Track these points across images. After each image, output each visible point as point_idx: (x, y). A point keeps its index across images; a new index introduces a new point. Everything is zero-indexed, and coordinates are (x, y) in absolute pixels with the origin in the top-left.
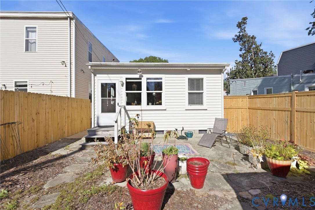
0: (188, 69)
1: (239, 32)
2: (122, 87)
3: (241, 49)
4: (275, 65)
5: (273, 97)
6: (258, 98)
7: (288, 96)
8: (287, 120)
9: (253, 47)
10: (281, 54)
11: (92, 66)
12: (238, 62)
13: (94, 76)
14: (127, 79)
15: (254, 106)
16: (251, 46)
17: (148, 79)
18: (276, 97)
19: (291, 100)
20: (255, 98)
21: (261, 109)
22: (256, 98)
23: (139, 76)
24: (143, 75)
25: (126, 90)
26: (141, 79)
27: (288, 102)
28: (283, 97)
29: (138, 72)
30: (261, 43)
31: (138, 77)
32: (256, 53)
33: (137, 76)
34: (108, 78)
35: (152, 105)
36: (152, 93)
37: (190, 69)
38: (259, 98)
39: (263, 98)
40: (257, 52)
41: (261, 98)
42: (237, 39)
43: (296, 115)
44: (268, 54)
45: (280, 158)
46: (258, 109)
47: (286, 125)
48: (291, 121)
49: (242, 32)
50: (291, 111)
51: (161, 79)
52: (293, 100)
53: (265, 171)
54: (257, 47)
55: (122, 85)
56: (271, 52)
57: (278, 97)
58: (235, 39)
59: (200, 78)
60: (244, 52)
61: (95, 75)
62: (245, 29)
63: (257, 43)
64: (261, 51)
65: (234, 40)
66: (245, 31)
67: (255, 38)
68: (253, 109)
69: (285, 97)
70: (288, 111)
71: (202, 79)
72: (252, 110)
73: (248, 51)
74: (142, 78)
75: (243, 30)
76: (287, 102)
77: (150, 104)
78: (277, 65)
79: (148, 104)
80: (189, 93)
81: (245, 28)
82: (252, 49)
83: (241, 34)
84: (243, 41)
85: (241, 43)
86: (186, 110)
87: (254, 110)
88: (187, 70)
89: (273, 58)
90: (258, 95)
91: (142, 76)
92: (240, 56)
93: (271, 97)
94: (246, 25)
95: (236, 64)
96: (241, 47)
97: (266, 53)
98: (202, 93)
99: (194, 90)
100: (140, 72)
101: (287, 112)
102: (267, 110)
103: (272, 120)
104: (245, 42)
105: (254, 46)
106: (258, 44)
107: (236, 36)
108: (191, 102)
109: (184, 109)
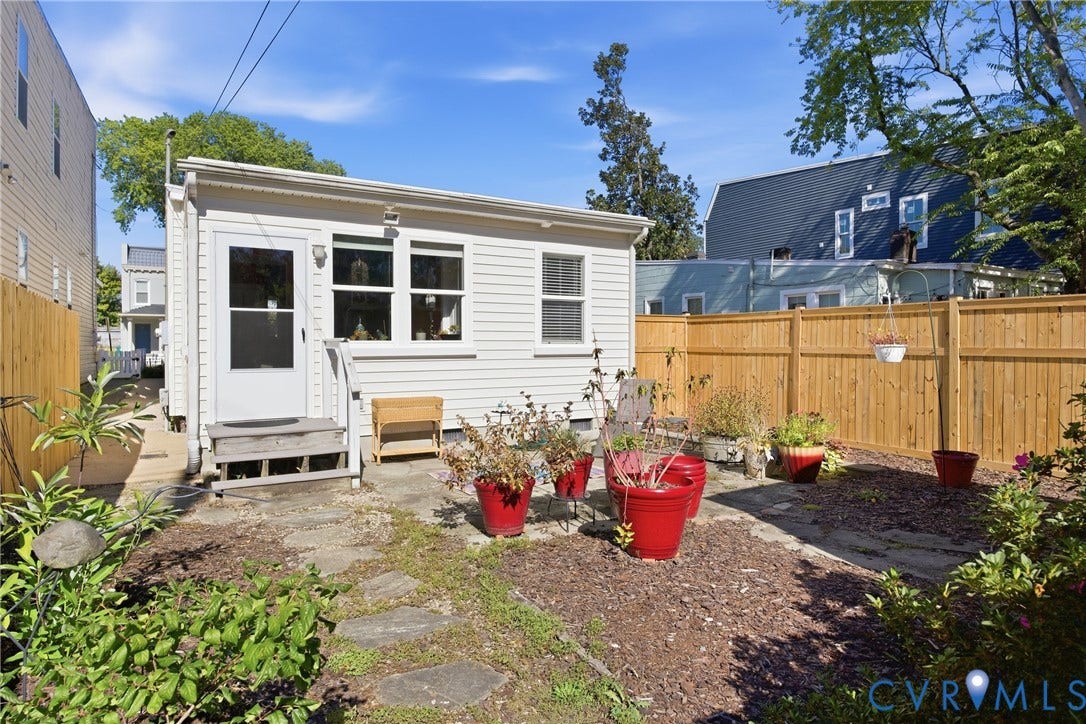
0: (546, 224)
1: (602, 93)
2: (318, 270)
3: (605, 151)
4: (698, 223)
5: (752, 321)
6: (714, 323)
7: (785, 319)
8: (781, 378)
9: (641, 151)
10: (717, 190)
11: (200, 174)
12: (595, 196)
13: (199, 215)
14: (337, 237)
15: (703, 346)
16: (636, 149)
17: (414, 244)
18: (757, 321)
19: (791, 328)
20: (706, 323)
21: (722, 354)
22: (710, 323)
23: (383, 231)
24: (399, 229)
25: (336, 281)
26: (389, 242)
27: (785, 332)
28: (773, 320)
29: (388, 217)
30: (664, 143)
31: (382, 236)
32: (649, 176)
33: (377, 231)
34: (256, 229)
35: (427, 339)
36: (424, 296)
37: (552, 226)
38: (718, 322)
39: (728, 322)
40: (650, 172)
41: (723, 322)
42: (592, 115)
43: (802, 363)
44: (681, 184)
45: (806, 444)
46: (714, 354)
47: (780, 389)
48: (790, 380)
49: (611, 95)
50: (791, 356)
51: (460, 248)
52: (795, 328)
53: (778, 481)
54: (653, 156)
55: (320, 262)
56: (689, 178)
57: (763, 321)
58: (586, 114)
59: (572, 256)
60: (613, 164)
61: (201, 213)
62: (621, 87)
63: (651, 143)
64: (663, 173)
65: (583, 118)
66: (619, 93)
67: (649, 124)
68: (700, 353)
69: (779, 320)
70: (784, 355)
71: (580, 259)
72: (697, 356)
73: (626, 164)
74: (395, 240)
75: (612, 87)
76: (782, 333)
77: (422, 335)
78: (704, 225)
79: (414, 338)
80: (545, 303)
81: (619, 80)
82: (636, 160)
83: (606, 100)
84: (609, 125)
85: (605, 131)
86: (536, 356)
87: (702, 356)
88: (540, 225)
89: (693, 200)
90: (704, 314)
91: (397, 234)
92: (604, 177)
93: (747, 321)
94: (621, 71)
95: (589, 203)
96: (604, 145)
97: (675, 179)
98: (579, 304)
99: (556, 293)
100: (394, 217)
101: (781, 358)
102: (736, 354)
103: (748, 379)
104: (616, 130)
105: (643, 150)
106: (657, 145)
107: (590, 102)
108: (549, 334)
109: (530, 355)
